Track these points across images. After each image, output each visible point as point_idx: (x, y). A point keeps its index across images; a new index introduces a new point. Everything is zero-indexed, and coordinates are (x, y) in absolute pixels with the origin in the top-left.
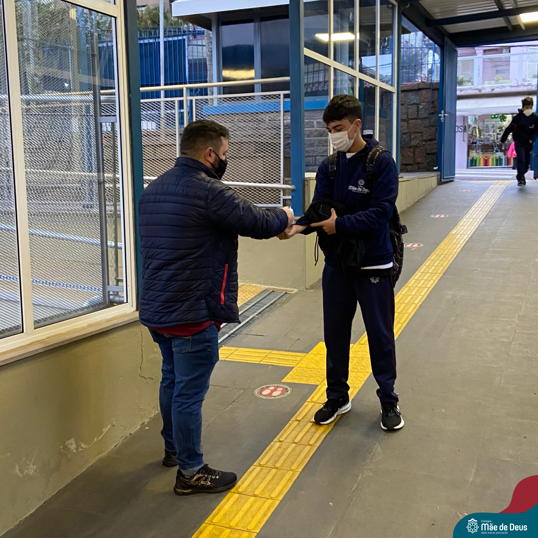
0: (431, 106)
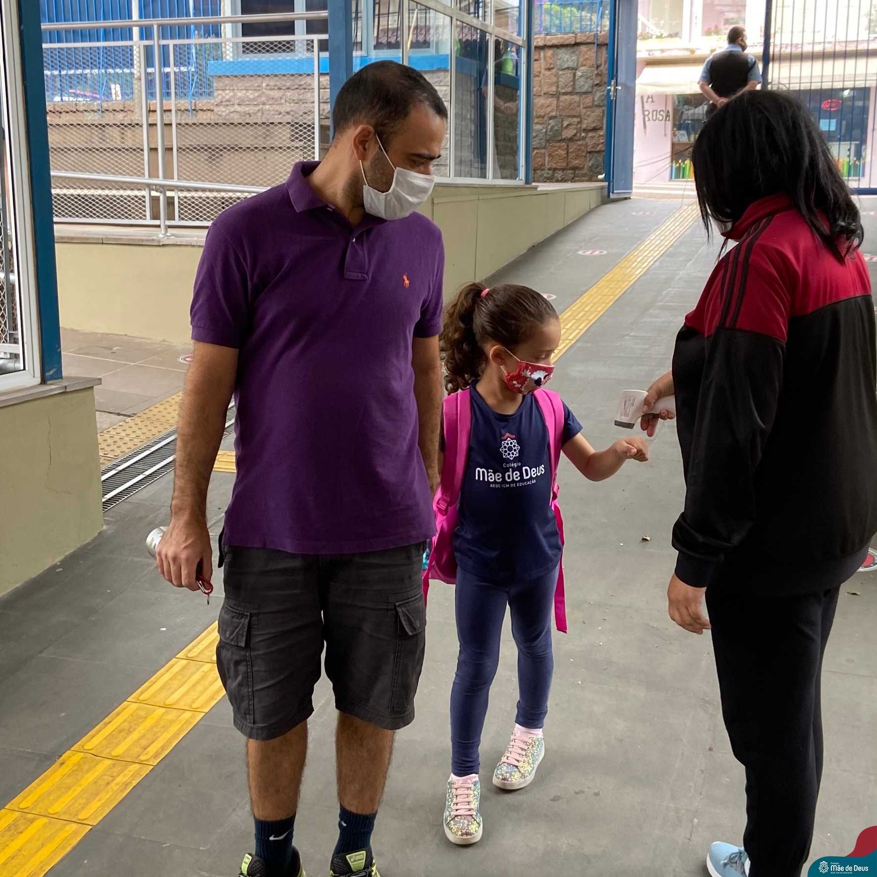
0: (596, 72)
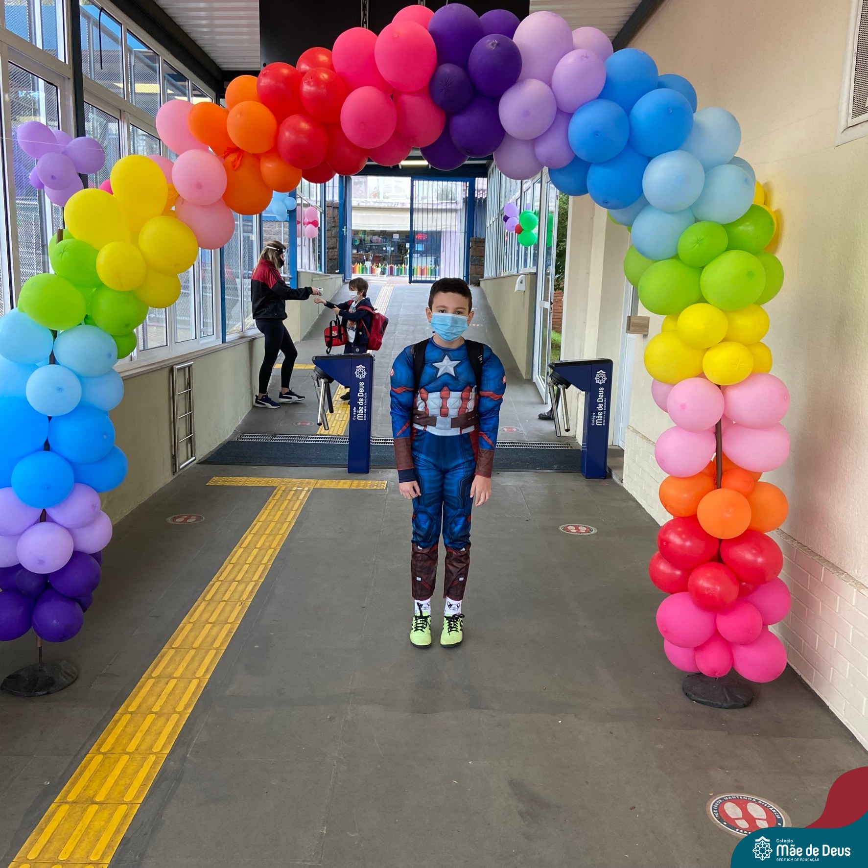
0: (332, 220)
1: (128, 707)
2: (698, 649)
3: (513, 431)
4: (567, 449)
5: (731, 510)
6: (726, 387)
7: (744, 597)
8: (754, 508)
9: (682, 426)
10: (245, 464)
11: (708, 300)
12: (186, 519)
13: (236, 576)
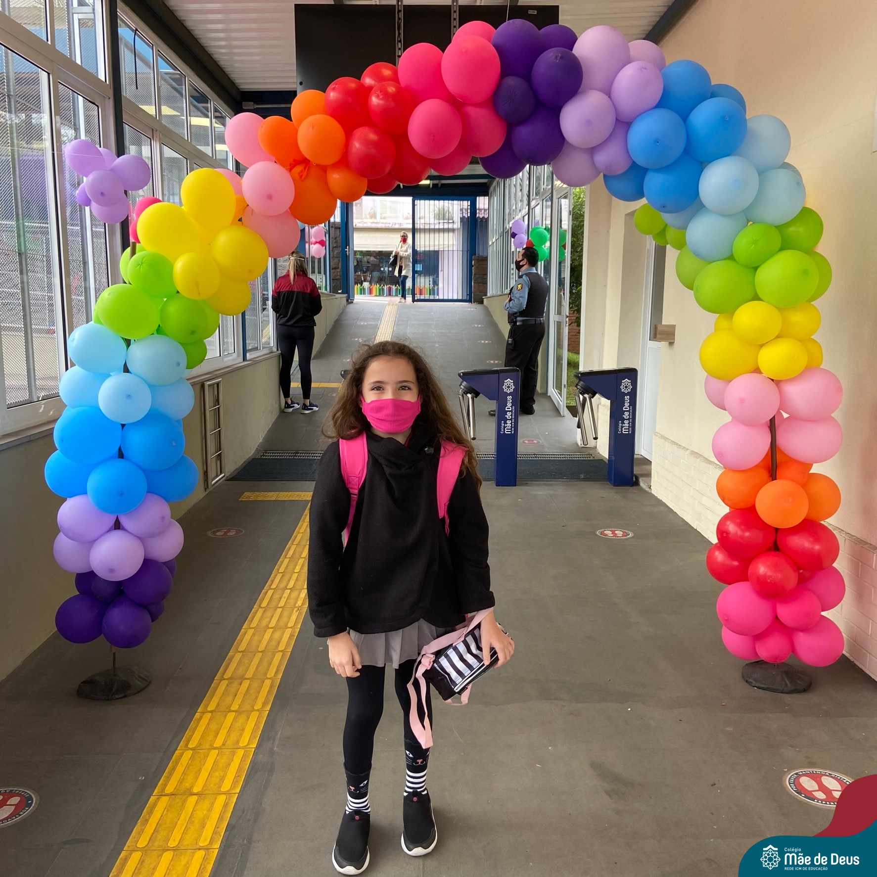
1: (207, 706)
2: (758, 637)
3: (534, 443)
4: (589, 459)
5: (790, 500)
6: (780, 381)
7: (803, 583)
8: (811, 498)
9: (740, 420)
10: (273, 479)
11: (763, 299)
12: (226, 533)
13: (288, 584)
